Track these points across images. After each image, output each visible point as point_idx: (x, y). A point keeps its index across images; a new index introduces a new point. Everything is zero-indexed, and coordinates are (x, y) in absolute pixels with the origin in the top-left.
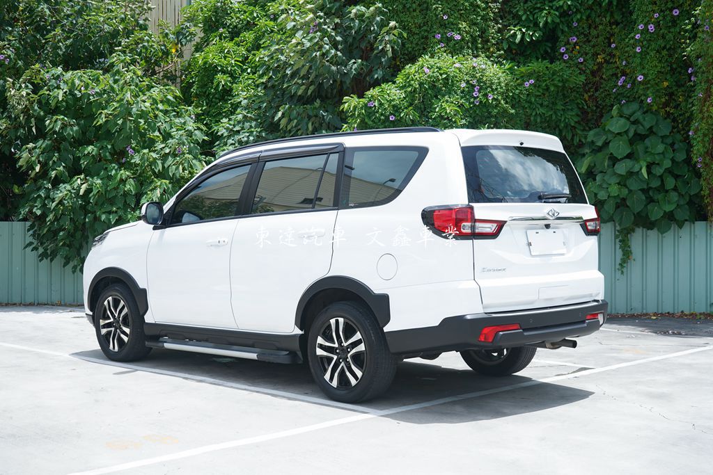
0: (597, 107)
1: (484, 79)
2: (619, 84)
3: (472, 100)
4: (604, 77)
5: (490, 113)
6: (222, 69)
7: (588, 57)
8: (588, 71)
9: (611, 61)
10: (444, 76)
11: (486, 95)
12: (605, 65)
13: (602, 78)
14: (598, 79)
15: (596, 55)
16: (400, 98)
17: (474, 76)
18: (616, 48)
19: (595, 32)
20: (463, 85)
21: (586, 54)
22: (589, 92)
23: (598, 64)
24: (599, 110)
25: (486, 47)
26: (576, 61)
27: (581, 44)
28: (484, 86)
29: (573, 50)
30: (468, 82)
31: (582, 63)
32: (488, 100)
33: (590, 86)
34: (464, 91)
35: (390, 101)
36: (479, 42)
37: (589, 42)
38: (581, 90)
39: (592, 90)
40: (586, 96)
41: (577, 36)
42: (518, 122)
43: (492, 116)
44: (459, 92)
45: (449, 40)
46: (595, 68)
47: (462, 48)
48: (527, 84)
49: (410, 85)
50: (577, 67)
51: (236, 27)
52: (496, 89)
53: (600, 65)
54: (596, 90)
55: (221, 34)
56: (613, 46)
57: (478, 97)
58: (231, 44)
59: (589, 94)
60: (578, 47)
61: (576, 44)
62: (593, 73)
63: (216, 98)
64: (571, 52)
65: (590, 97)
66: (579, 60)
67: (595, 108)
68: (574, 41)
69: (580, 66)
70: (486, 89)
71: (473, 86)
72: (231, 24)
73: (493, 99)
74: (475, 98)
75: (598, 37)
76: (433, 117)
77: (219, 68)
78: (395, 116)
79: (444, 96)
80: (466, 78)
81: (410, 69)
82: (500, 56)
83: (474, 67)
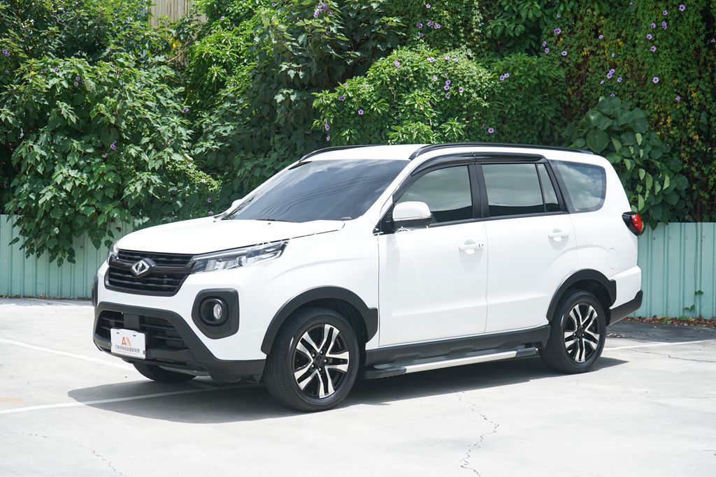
0: (582, 101)
1: (456, 72)
2: (609, 77)
3: (443, 94)
4: (590, 70)
5: (461, 106)
6: (217, 61)
7: (572, 49)
8: (571, 65)
9: (598, 52)
10: (416, 69)
11: (457, 89)
12: (591, 57)
13: (587, 71)
14: (583, 71)
15: (581, 48)
16: (369, 92)
17: (445, 70)
18: (604, 40)
19: (580, 24)
20: (435, 78)
21: (571, 47)
22: (573, 85)
23: (583, 57)
24: (583, 104)
25: (468, 36)
26: (559, 54)
27: (565, 36)
28: (455, 79)
29: (557, 43)
30: (439, 76)
31: (565, 57)
32: (459, 93)
33: (574, 80)
34: (435, 84)
35: (359, 95)
36: (462, 31)
37: (575, 33)
38: (565, 83)
39: (576, 84)
40: (569, 90)
41: (561, 28)
42: (492, 115)
43: (464, 110)
44: (430, 85)
45: (429, 30)
46: (580, 60)
47: (442, 38)
48: (503, 78)
49: (380, 79)
50: (560, 60)
51: (238, 14)
52: (468, 82)
53: (586, 57)
54: (582, 83)
55: (223, 22)
56: (601, 37)
57: (449, 91)
58: (230, 34)
59: (573, 88)
60: (561, 39)
61: (561, 35)
62: (578, 66)
63: (209, 90)
64: (555, 44)
65: (573, 91)
66: (562, 53)
67: (578, 103)
68: (559, 33)
69: (563, 59)
70: (458, 82)
71: (445, 79)
72: (232, 12)
73: (465, 92)
74: (446, 92)
75: (583, 28)
76: (403, 111)
77: (214, 60)
78: (364, 110)
79: (414, 89)
80: (439, 71)
81: (381, 62)
82: (484, 46)
83: (446, 61)
